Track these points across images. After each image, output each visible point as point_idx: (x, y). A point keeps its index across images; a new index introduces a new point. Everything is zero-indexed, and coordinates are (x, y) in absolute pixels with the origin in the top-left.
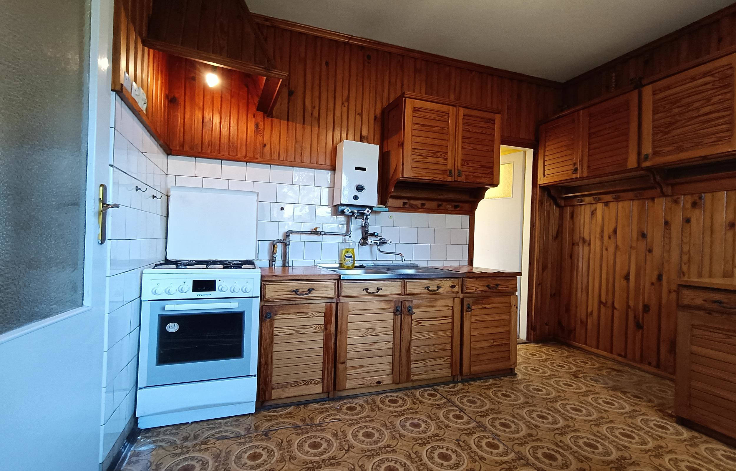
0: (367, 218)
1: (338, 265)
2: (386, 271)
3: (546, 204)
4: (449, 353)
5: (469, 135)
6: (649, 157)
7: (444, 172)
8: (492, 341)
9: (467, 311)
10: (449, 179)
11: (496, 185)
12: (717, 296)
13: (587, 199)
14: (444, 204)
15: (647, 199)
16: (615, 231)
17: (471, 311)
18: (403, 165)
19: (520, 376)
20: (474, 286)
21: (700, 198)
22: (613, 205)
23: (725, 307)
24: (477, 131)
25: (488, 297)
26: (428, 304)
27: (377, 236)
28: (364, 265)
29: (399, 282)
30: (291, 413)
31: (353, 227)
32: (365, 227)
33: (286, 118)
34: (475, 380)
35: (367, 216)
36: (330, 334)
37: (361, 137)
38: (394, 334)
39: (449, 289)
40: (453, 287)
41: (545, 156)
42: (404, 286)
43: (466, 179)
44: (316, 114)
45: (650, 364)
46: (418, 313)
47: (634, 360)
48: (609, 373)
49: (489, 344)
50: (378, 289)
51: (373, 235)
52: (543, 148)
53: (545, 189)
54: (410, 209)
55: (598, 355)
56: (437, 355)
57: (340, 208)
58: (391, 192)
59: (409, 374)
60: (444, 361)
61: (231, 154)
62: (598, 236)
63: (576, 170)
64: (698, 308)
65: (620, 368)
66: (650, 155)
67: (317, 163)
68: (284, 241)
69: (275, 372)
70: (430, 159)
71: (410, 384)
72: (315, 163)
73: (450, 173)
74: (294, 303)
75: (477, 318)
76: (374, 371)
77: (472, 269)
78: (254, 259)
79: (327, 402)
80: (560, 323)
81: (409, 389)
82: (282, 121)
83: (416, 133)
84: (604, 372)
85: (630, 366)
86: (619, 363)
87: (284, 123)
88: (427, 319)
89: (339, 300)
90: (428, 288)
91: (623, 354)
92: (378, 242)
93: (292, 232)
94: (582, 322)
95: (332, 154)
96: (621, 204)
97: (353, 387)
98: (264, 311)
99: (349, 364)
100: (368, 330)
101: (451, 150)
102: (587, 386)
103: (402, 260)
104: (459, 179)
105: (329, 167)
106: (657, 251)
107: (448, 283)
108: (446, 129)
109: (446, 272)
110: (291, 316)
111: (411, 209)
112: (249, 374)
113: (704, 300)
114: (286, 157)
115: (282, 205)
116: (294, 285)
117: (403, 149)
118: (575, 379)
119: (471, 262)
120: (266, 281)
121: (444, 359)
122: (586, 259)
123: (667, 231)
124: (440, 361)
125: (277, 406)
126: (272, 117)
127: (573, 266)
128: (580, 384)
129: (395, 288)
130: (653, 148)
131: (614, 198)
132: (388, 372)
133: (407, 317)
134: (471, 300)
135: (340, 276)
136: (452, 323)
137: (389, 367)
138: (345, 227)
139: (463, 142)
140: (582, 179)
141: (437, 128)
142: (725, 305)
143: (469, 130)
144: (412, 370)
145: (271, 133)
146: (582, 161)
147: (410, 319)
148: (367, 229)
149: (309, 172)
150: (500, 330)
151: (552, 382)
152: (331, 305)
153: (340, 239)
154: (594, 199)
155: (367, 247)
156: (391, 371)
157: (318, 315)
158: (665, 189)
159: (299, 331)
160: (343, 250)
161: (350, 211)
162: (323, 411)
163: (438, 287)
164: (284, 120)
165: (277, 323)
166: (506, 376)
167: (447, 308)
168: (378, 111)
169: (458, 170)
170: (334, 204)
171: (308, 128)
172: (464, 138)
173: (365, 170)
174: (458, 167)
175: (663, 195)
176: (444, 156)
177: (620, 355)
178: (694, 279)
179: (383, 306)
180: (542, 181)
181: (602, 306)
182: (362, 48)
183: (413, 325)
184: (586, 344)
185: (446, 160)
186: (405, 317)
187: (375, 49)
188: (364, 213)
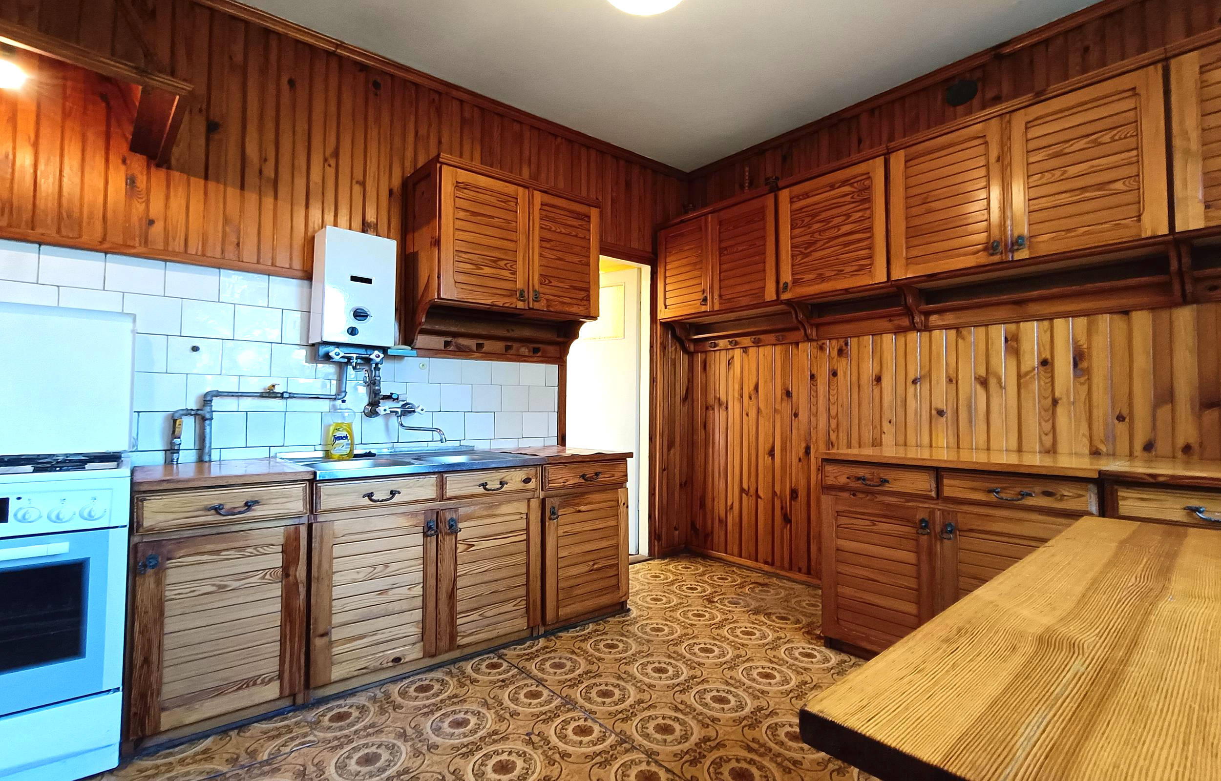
0: (377, 368)
1: (320, 454)
2: (413, 461)
3: (671, 349)
4: (522, 591)
5: (548, 235)
6: (789, 287)
7: (512, 293)
8: (591, 563)
9: (550, 519)
10: (520, 305)
11: (594, 318)
12: (861, 472)
13: (722, 343)
14: (516, 345)
15: (791, 343)
16: (756, 388)
17: (557, 518)
18: (439, 277)
19: (634, 613)
20: (562, 478)
21: (846, 344)
22: (752, 351)
23: (870, 485)
24: (563, 231)
25: (583, 494)
26: (485, 513)
27: (397, 399)
28: (373, 451)
29: (433, 479)
30: (204, 752)
31: (350, 386)
32: (374, 384)
33: (203, 174)
34: (566, 628)
35: (377, 364)
36: (296, 584)
37: (363, 224)
38: (425, 571)
39: (521, 486)
40: (527, 481)
41: (665, 277)
42: (442, 485)
43: (548, 306)
44: (269, 171)
45: (800, 571)
46: (466, 530)
47: (782, 568)
48: (752, 589)
49: (587, 569)
50: (393, 493)
51: (389, 397)
52: (663, 265)
53: (669, 326)
54: (457, 353)
55: (740, 566)
56: (502, 597)
57: (323, 350)
58: (420, 324)
59: (453, 636)
60: (514, 606)
61: (64, 232)
62: (736, 395)
63: (705, 299)
64: (842, 488)
65: (767, 581)
66: (790, 285)
67: (273, 265)
68: (199, 412)
69: (168, 674)
70: (487, 271)
71: (456, 654)
72: (270, 264)
73: (522, 295)
74: (214, 531)
75: (568, 528)
76: (387, 641)
77: (564, 450)
78: (127, 449)
79: (290, 714)
80: (693, 525)
81: (454, 662)
82: (192, 179)
83: (459, 224)
84: (746, 590)
85: (778, 576)
86: (766, 573)
87: (197, 183)
88: (485, 537)
89: (316, 518)
90: (484, 485)
91: (770, 560)
92: (399, 410)
93: (218, 394)
94: (720, 521)
95: (304, 250)
96: (761, 349)
97: (348, 676)
98: (139, 555)
99: (336, 635)
100: (375, 568)
101: (521, 258)
102: (724, 613)
103: (441, 441)
104: (537, 306)
105: (300, 274)
106: (803, 416)
107: (521, 475)
108: (514, 224)
109: (517, 457)
110: (205, 558)
111: (459, 353)
112: (102, 688)
113: (848, 478)
114: (203, 246)
115: (196, 342)
116: (213, 498)
117: (439, 250)
118: (709, 606)
119: (562, 439)
120: (144, 492)
121: (514, 603)
122: (723, 430)
123: (814, 388)
124: (509, 607)
125: (173, 744)
126: (169, 168)
127: (708, 441)
128: (714, 611)
129: (426, 489)
130: (793, 275)
131: (753, 342)
132: (413, 639)
133: (447, 538)
134: (556, 501)
135: (315, 474)
136: (528, 540)
137: (415, 630)
138: (334, 382)
139: (541, 247)
140: (713, 313)
141: (497, 220)
142: (869, 483)
143: (551, 228)
144: (460, 629)
145: (167, 198)
146: (712, 287)
147: (453, 541)
148: (377, 388)
149: (258, 282)
150: (604, 544)
151: (677, 614)
152: (296, 529)
153: (325, 405)
154: (731, 342)
155: (378, 421)
156: (420, 635)
157: (268, 550)
158: (809, 331)
159: (225, 586)
160: (330, 425)
161: (342, 354)
162: (279, 734)
163: (501, 483)
164: (195, 176)
165: (173, 575)
166: (614, 616)
167: (518, 517)
168: (396, 182)
169: (534, 291)
170: (311, 342)
171: (252, 198)
172: (542, 240)
173: (371, 283)
174: (533, 286)
175: (808, 339)
176: (511, 266)
177: (766, 563)
178: (842, 451)
179: (403, 522)
180: (663, 314)
181: (744, 495)
182: (363, 67)
183: (458, 551)
184: (726, 553)
185: (514, 273)
186: (444, 539)
187: (389, 74)
188: (371, 360)
